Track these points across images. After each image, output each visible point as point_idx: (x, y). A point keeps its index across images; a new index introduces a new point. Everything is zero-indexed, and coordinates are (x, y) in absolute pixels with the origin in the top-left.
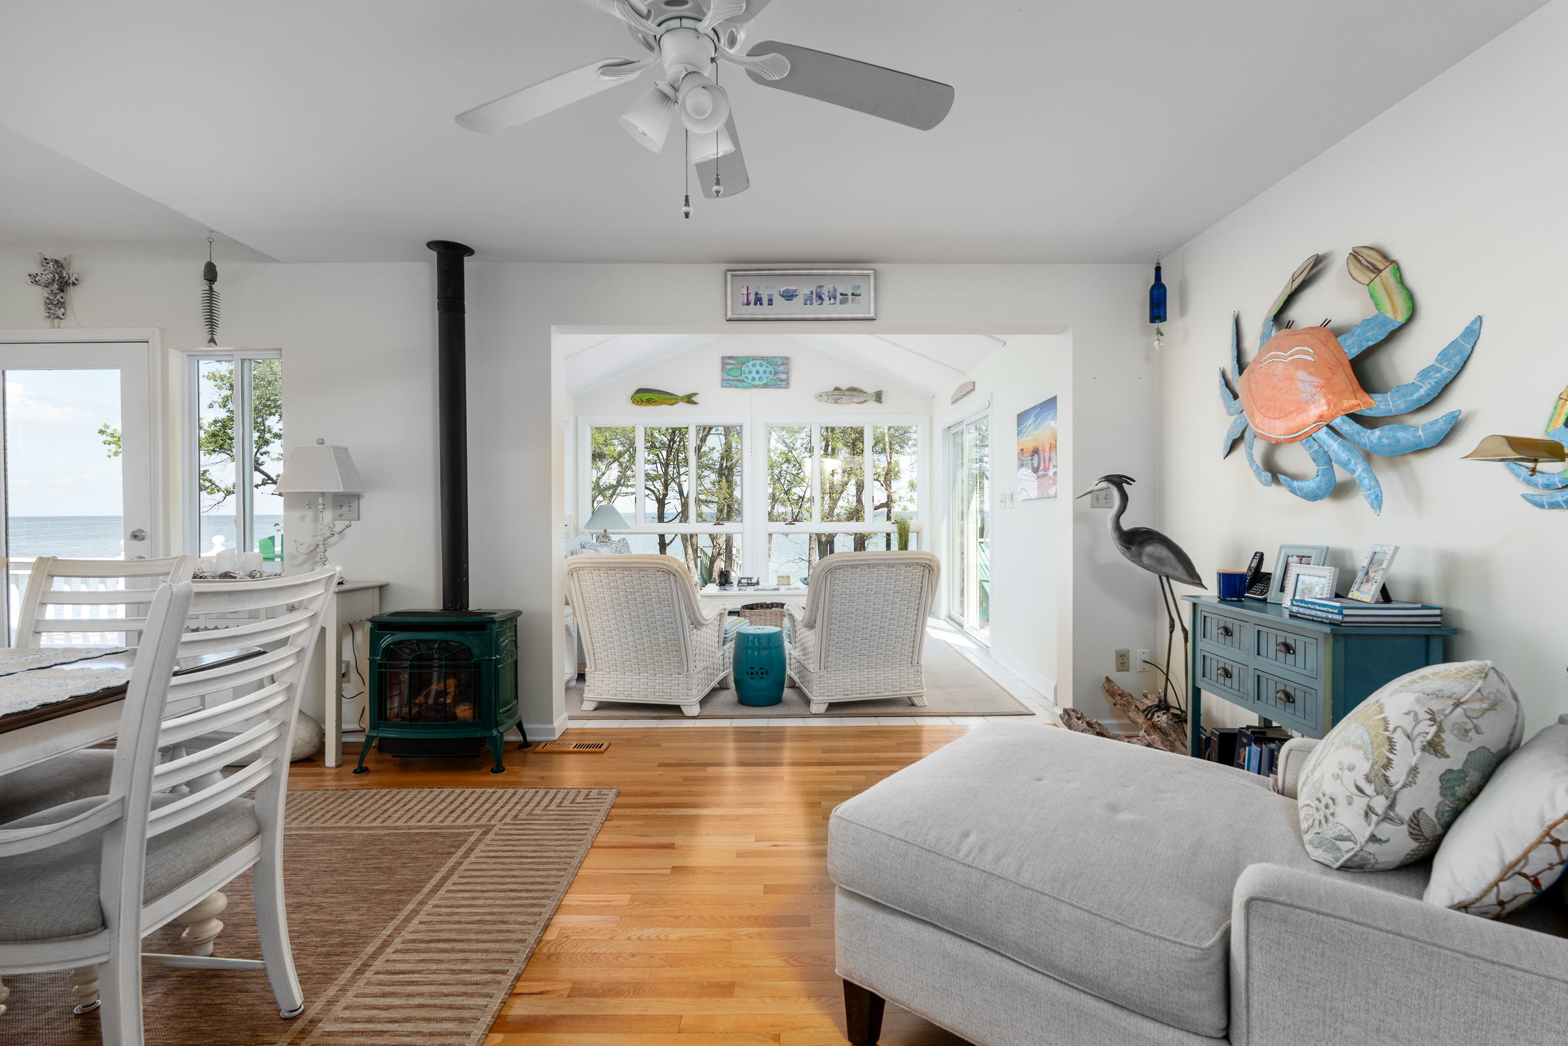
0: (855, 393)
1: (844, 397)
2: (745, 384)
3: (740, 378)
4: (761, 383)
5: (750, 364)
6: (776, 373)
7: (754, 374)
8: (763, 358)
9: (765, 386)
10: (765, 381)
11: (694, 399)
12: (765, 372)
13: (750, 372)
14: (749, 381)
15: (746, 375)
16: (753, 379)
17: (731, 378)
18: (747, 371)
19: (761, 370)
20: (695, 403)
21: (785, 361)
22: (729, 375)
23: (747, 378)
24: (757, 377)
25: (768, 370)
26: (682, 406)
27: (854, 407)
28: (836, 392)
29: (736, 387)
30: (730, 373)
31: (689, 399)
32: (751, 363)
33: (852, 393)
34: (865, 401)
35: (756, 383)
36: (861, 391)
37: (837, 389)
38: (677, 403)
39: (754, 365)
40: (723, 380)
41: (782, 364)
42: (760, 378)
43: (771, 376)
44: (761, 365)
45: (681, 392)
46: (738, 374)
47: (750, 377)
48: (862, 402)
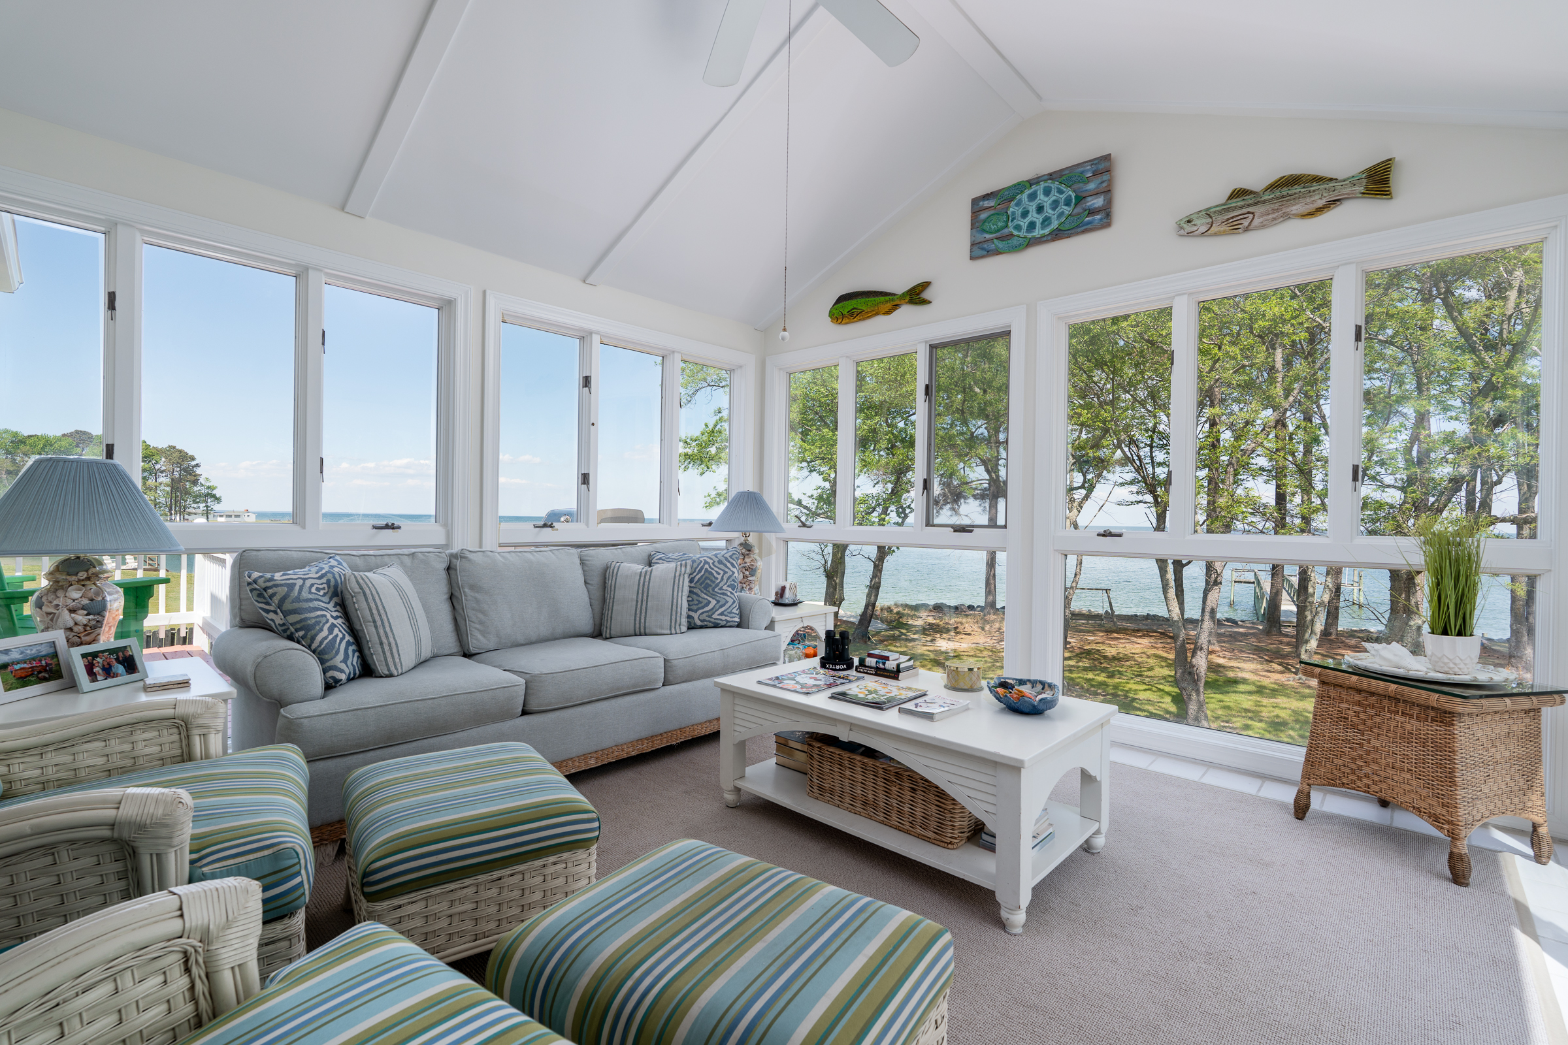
0: (1297, 189)
1: (1257, 210)
2: (1015, 241)
3: (1006, 231)
4: (1047, 231)
5: (1025, 196)
6: (1080, 199)
7: (1033, 216)
8: (1051, 176)
9: (1058, 235)
10: (1055, 225)
11: (926, 295)
12: (1055, 205)
13: (1025, 214)
14: (1023, 233)
15: (1015, 222)
16: (1032, 226)
17: (988, 236)
18: (1019, 211)
19: (1047, 201)
20: (925, 302)
21: (1102, 166)
22: (984, 231)
23: (1018, 228)
24: (1038, 219)
25: (1063, 197)
26: (906, 312)
27: (1293, 230)
28: (1238, 202)
29: (997, 252)
30: (987, 226)
31: (917, 295)
32: (1027, 192)
33: (1285, 191)
34: (1335, 202)
35: (1038, 232)
36: (1318, 179)
37: (1239, 193)
38: (896, 307)
39: (1033, 197)
40: (973, 244)
41: (1096, 174)
42: (1046, 221)
43: (1067, 210)
44: (1047, 192)
45: (899, 285)
46: (1000, 224)
47: (1024, 223)
48: (1320, 210)
